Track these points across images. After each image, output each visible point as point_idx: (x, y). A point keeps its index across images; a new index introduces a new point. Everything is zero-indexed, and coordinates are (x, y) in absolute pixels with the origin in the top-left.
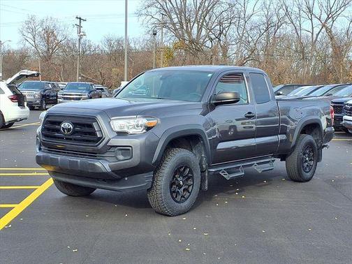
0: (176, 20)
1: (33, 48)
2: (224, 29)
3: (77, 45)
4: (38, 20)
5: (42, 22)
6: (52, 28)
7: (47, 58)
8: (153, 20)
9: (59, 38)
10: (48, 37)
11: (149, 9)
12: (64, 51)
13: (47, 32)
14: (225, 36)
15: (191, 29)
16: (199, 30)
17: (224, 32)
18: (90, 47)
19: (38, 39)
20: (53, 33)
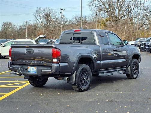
0: (107, 7)
1: (40, 23)
2: (131, 10)
3: (61, 21)
4: (42, 10)
5: (44, 10)
6: (49, 13)
7: (47, 27)
8: (96, 7)
9: (52, 18)
10: (47, 17)
11: (94, 2)
12: (55, 24)
13: (47, 15)
14: (132, 13)
15: (115, 11)
16: (119, 11)
17: (131, 11)
18: (67, 21)
19: (42, 19)
20: (49, 15)
